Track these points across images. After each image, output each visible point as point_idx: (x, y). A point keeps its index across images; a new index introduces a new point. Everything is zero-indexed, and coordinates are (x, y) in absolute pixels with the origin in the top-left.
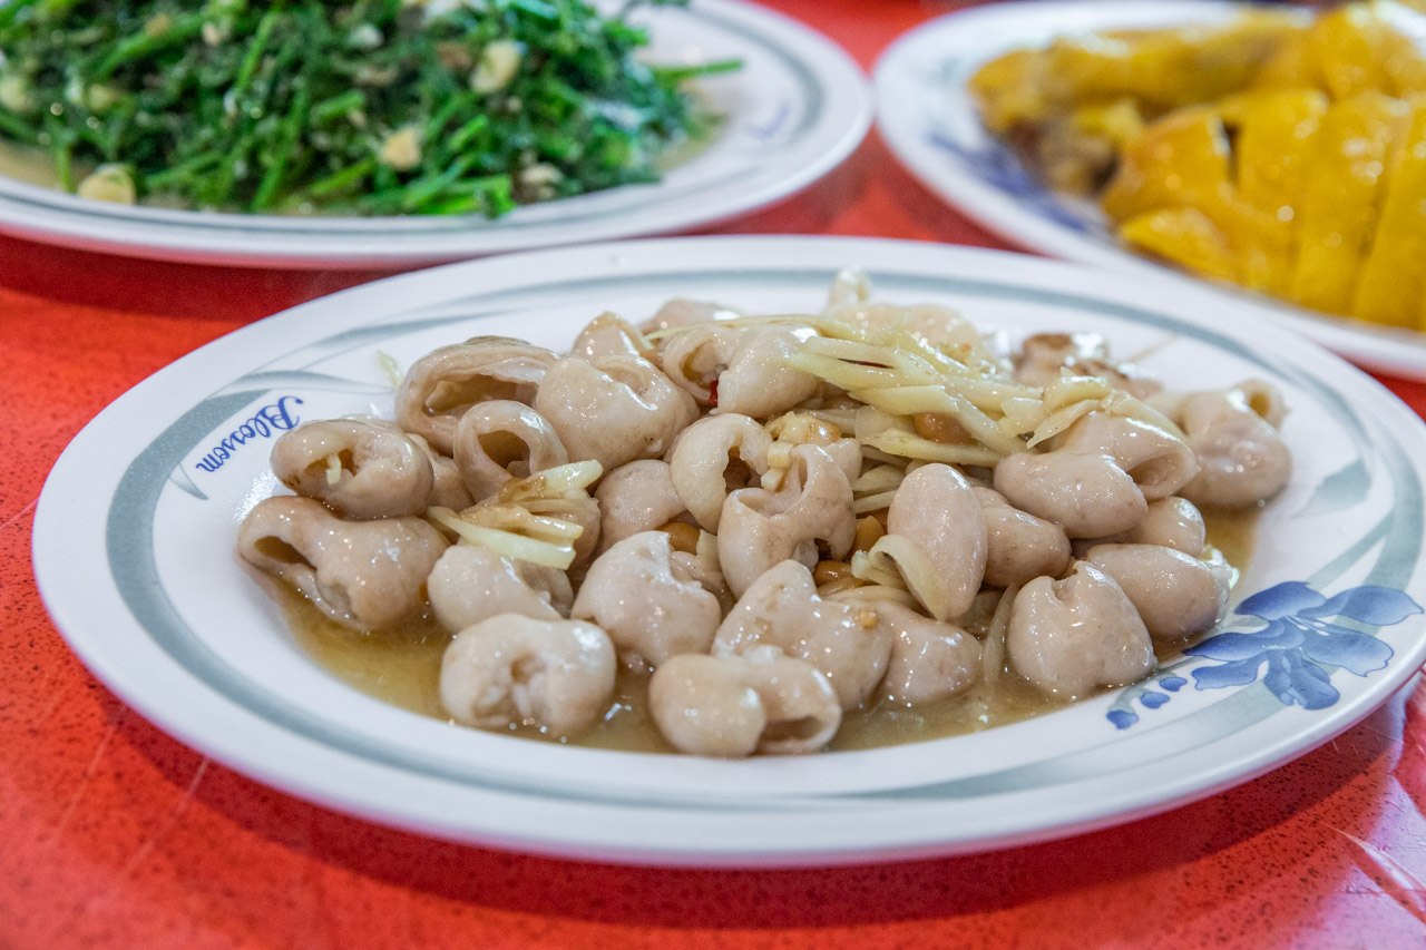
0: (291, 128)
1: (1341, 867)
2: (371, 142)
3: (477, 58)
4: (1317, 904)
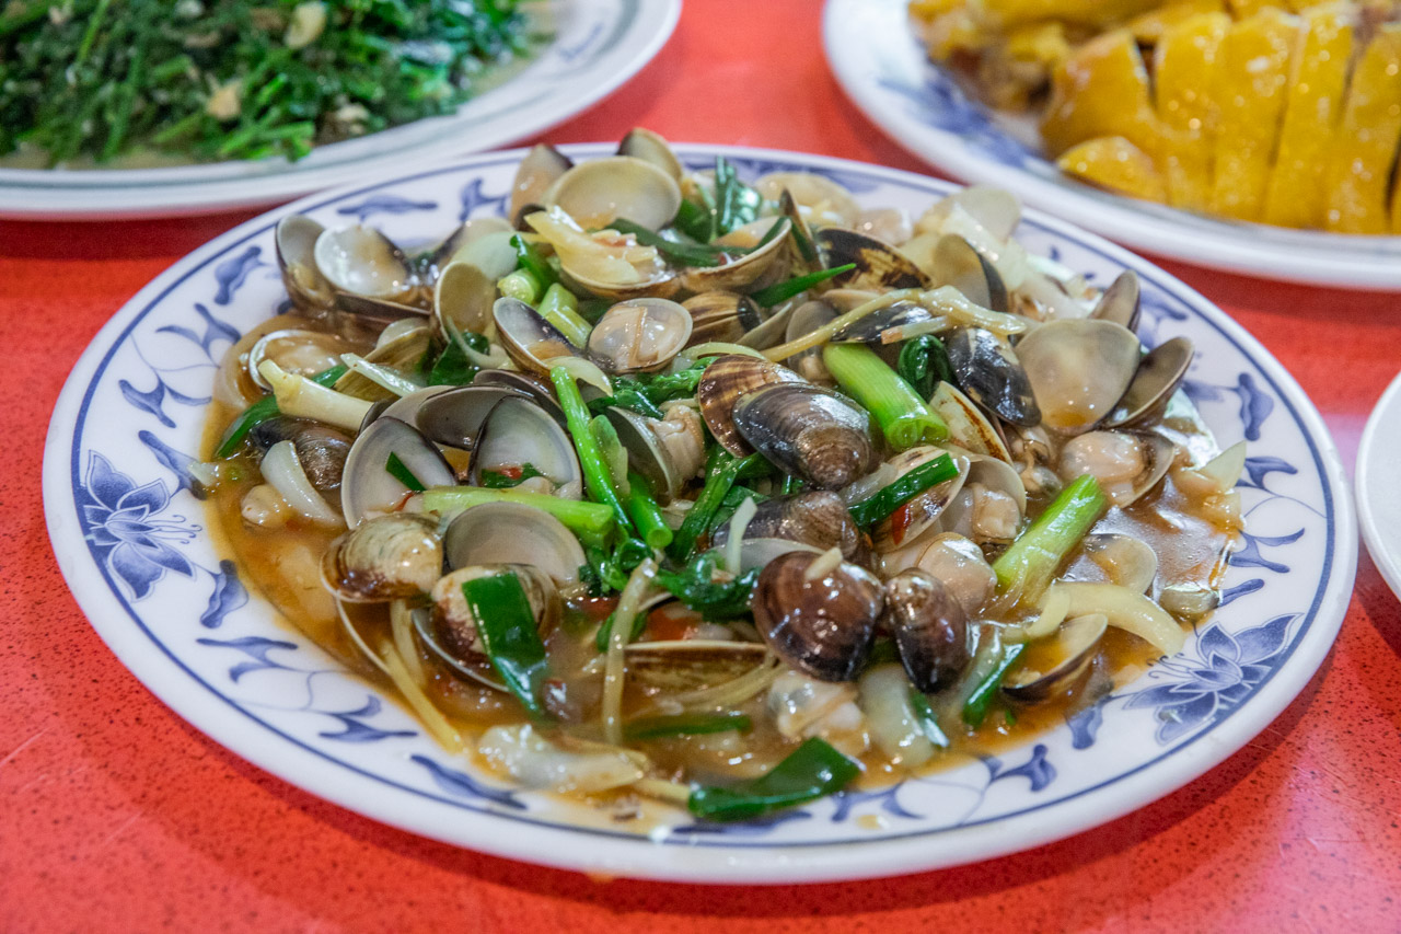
0: (128, 88)
1: (1282, 766)
2: (199, 97)
3: (288, 21)
4: (1265, 802)
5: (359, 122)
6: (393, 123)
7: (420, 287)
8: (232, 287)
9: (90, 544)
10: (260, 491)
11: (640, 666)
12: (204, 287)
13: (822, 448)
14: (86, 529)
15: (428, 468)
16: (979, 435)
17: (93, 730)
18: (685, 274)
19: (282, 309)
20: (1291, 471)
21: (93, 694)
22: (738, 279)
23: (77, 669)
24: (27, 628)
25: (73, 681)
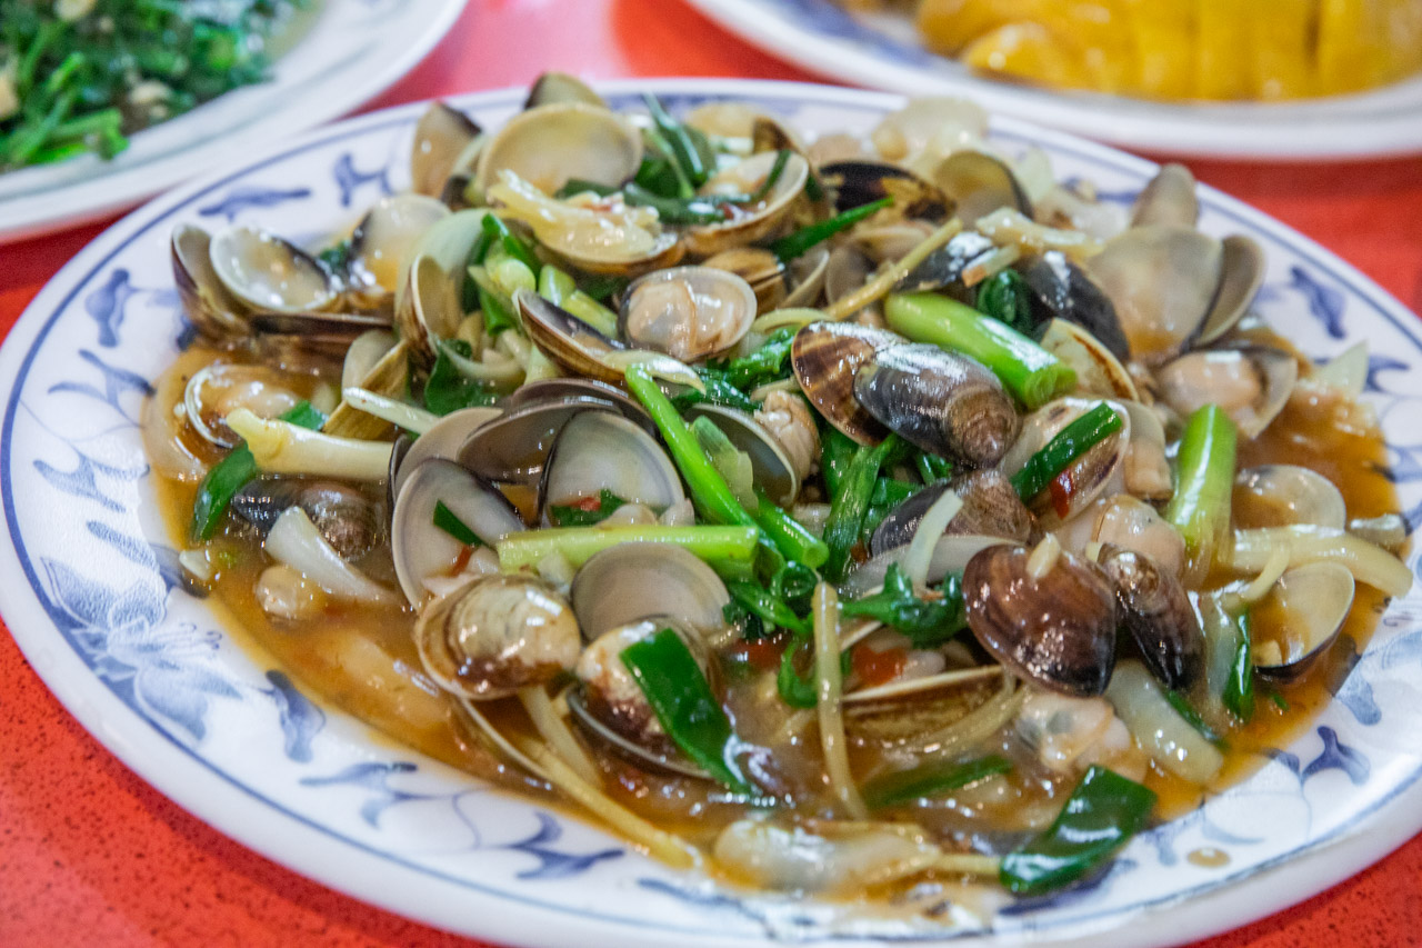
5: (160, 102)
6: (203, 99)
7: (346, 292)
8: (112, 321)
9: (104, 680)
10: (272, 574)
11: (862, 718)
12: (80, 327)
13: (976, 418)
14: (90, 663)
15: (482, 514)
16: (1105, 377)
17: (167, 923)
18: (692, 234)
19: (183, 342)
20: (1400, 366)
21: (144, 873)
22: (760, 233)
23: (110, 844)
24: (18, 801)
25: (114, 860)
